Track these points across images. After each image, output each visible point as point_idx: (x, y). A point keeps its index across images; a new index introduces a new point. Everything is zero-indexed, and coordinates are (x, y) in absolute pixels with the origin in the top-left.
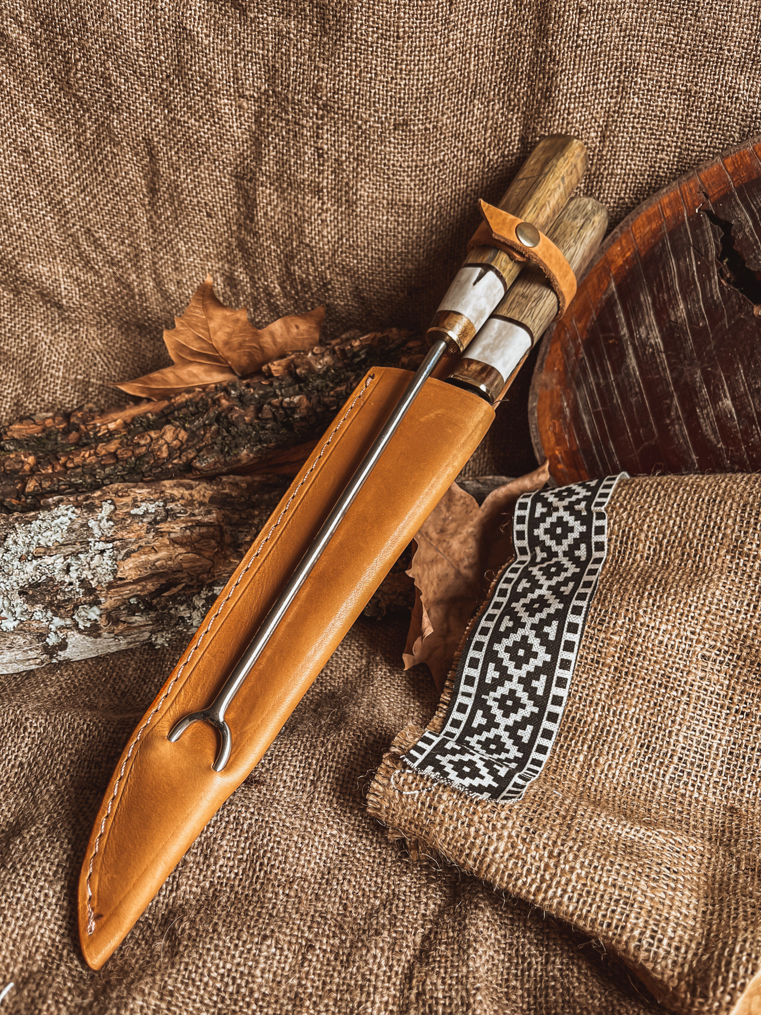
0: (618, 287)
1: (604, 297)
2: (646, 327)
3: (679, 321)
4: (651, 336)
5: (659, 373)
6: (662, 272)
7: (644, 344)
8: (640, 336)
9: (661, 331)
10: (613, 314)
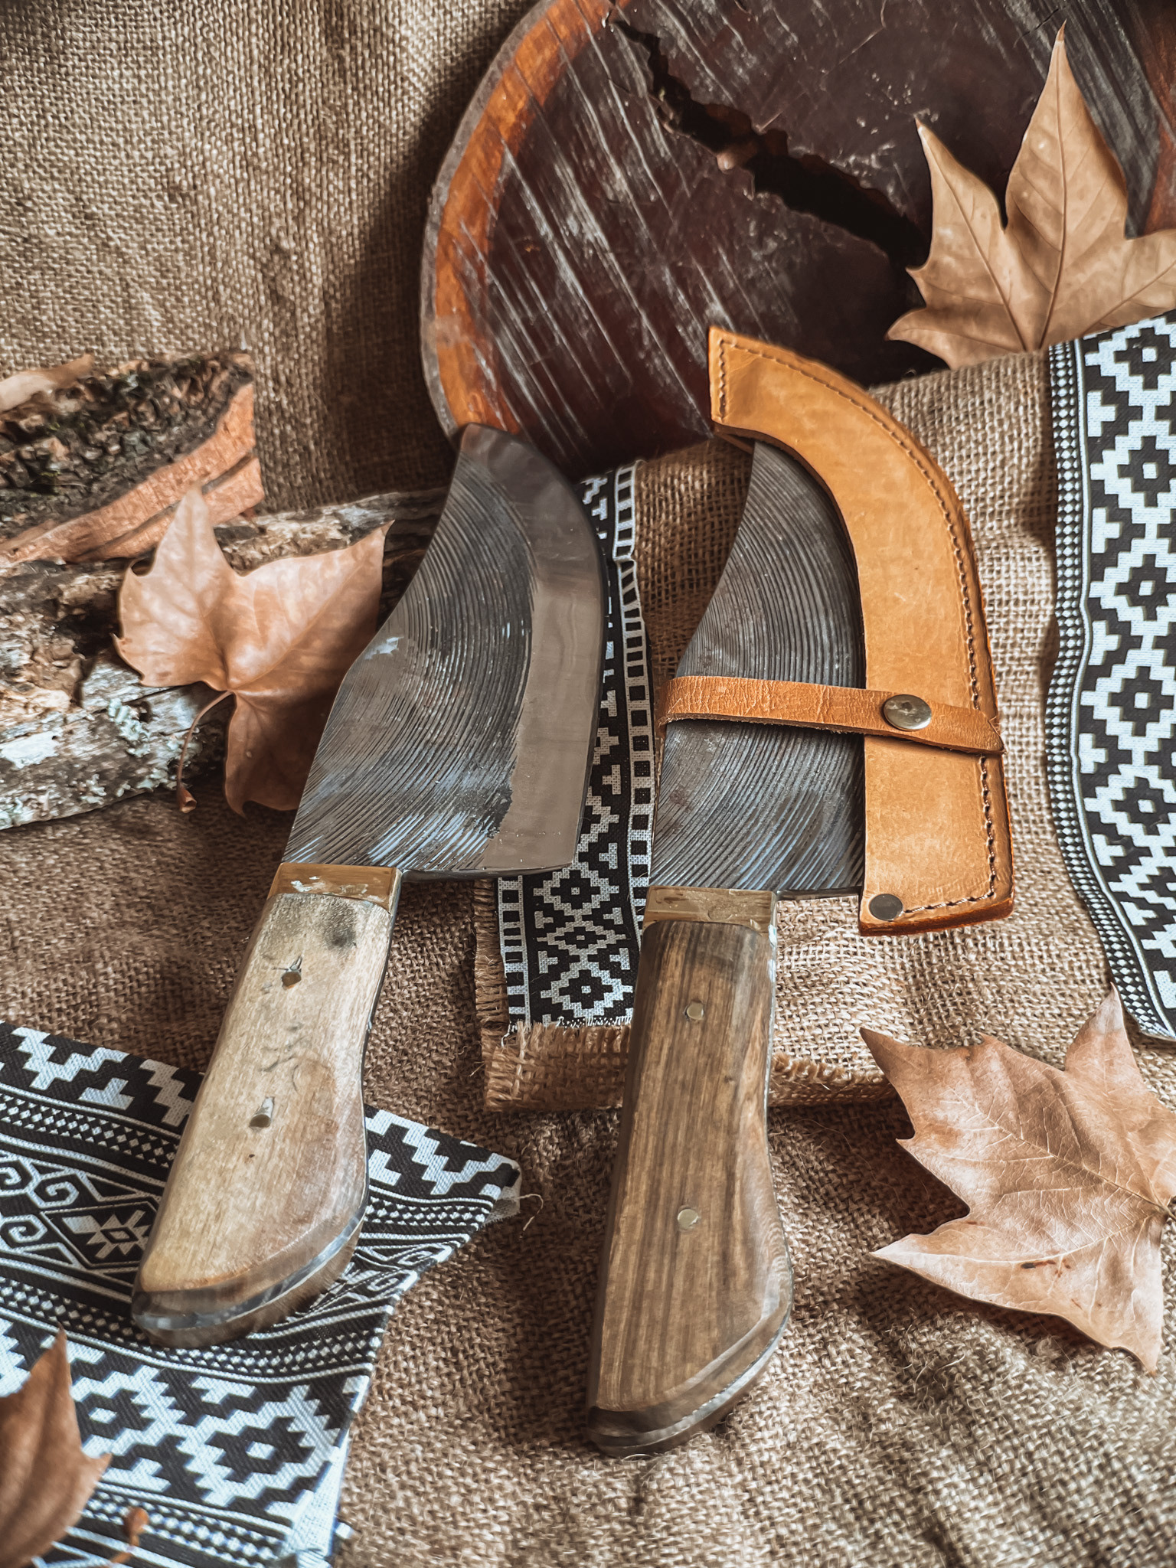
0: (519, 159)
1: (500, 180)
2: (576, 217)
3: (621, 198)
4: (585, 229)
5: (612, 286)
6: (577, 126)
7: (578, 243)
8: (571, 233)
9: (598, 218)
10: (521, 204)
